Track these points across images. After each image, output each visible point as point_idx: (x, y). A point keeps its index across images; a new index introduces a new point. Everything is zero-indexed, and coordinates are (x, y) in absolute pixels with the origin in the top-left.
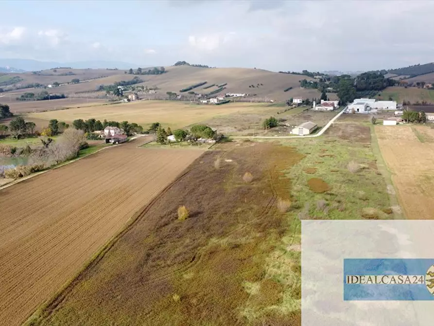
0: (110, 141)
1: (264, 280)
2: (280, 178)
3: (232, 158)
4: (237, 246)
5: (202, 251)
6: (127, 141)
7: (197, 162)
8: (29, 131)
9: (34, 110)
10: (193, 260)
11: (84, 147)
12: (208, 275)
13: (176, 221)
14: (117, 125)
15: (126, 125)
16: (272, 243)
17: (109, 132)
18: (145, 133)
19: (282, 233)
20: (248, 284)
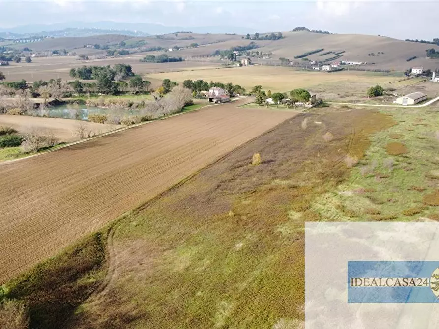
0: (213, 100)
1: (307, 212)
2: (361, 140)
3: (323, 121)
4: (295, 187)
5: (263, 188)
6: (229, 101)
7: (287, 122)
8: (145, 89)
9: (152, 71)
10: (254, 192)
11: (189, 104)
12: (262, 203)
13: (250, 165)
14: (222, 86)
15: (230, 86)
16: (327, 188)
17: (214, 92)
18: (247, 95)
19: (340, 182)
20: (292, 212)
